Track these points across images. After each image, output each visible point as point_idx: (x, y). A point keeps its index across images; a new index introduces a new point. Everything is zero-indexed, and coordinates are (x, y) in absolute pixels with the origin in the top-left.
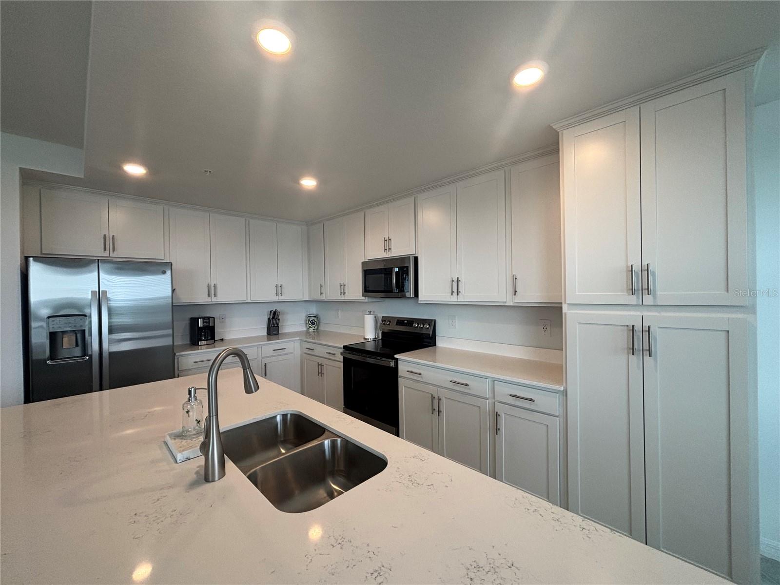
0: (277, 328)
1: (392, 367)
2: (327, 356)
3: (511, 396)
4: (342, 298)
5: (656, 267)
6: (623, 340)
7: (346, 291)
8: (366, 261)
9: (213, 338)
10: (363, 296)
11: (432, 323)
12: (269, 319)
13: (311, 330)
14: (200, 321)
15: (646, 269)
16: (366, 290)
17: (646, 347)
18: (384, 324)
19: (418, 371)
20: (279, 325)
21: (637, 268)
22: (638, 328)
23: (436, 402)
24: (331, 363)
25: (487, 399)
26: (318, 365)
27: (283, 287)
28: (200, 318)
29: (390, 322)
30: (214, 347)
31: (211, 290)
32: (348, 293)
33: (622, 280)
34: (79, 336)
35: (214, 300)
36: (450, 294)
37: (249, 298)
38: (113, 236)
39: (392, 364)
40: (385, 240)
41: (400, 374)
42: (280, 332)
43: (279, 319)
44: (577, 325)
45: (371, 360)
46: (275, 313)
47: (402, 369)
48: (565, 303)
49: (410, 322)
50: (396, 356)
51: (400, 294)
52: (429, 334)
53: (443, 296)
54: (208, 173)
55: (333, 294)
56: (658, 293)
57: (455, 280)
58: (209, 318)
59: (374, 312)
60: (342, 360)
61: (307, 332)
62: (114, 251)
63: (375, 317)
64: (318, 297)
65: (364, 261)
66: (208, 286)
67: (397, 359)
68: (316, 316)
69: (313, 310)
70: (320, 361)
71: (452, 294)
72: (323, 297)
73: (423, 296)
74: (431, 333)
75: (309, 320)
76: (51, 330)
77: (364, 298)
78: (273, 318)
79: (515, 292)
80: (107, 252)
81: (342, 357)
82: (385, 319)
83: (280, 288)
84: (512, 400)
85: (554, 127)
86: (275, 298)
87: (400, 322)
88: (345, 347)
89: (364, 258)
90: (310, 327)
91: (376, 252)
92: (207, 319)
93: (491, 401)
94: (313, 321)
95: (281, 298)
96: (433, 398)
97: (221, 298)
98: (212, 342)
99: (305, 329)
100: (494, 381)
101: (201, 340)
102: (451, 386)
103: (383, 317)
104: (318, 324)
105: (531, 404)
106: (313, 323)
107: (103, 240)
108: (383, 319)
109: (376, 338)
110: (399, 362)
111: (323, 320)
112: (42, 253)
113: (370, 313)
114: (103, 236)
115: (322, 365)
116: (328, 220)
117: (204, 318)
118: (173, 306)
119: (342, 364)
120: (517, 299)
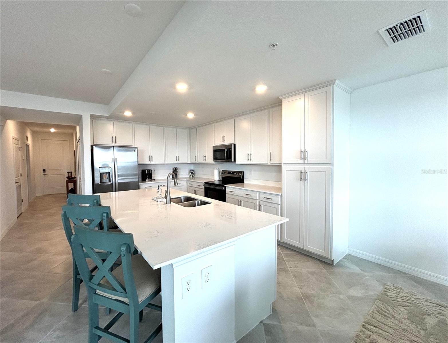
0: (176, 175)
1: (223, 190)
2: (198, 187)
3: (264, 198)
4: (204, 162)
5: (308, 150)
6: (298, 175)
7: (206, 159)
8: (215, 146)
9: (151, 178)
10: (213, 161)
11: (242, 173)
12: (173, 171)
13: (191, 177)
14: (146, 171)
15: (305, 151)
16: (215, 158)
17: (305, 178)
18: (223, 174)
19: (233, 191)
20: (177, 174)
21: (303, 151)
22: (303, 171)
23: (239, 202)
24: (200, 190)
25: (258, 200)
26: (194, 191)
27: (179, 157)
28: (146, 170)
29: (225, 173)
30: (152, 182)
31: (150, 158)
32: (207, 160)
33: (299, 155)
34: (108, 175)
35: (152, 162)
36: (247, 160)
37: (165, 162)
38: (116, 137)
39: (224, 188)
40: (222, 137)
41: (227, 193)
42: (178, 177)
43: (177, 171)
44: (286, 171)
45: (217, 188)
46: (176, 168)
47: (228, 190)
48: (283, 163)
49: (233, 173)
50: (225, 185)
51: (228, 160)
52: (241, 178)
53: (245, 161)
54: (153, 114)
55: (200, 160)
56: (309, 159)
57: (249, 154)
58: (150, 170)
59: (219, 168)
60: (204, 188)
61: (190, 178)
62: (116, 142)
63: (219, 171)
64: (194, 162)
65: (214, 146)
66: (149, 157)
67: (226, 187)
68: (193, 171)
69: (192, 168)
70: (195, 189)
71: (248, 160)
72: (196, 162)
73: (237, 161)
74: (241, 177)
75: (190, 172)
76: (100, 172)
77: (213, 162)
78: (175, 171)
79: (270, 159)
80: (113, 143)
81: (204, 187)
82: (223, 172)
83: (178, 158)
84: (265, 200)
85: (280, 98)
86: (176, 162)
87: (229, 173)
88: (205, 183)
89: (214, 144)
90: (191, 175)
91: (219, 142)
92: (149, 171)
93: (259, 200)
94: (192, 173)
95: (178, 162)
96: (238, 201)
97: (154, 162)
98: (151, 180)
99: (188, 176)
100: (259, 193)
101: (147, 179)
102: (245, 196)
103: (222, 171)
104: (194, 174)
105: (271, 200)
106: (192, 174)
107: (112, 138)
108: (223, 171)
109: (219, 180)
110: (226, 188)
111: (196, 173)
112: (94, 144)
113: (217, 168)
114: (112, 137)
115: (196, 191)
116: (198, 127)
117: (148, 170)
118: (138, 165)
119: (204, 190)
120: (271, 162)
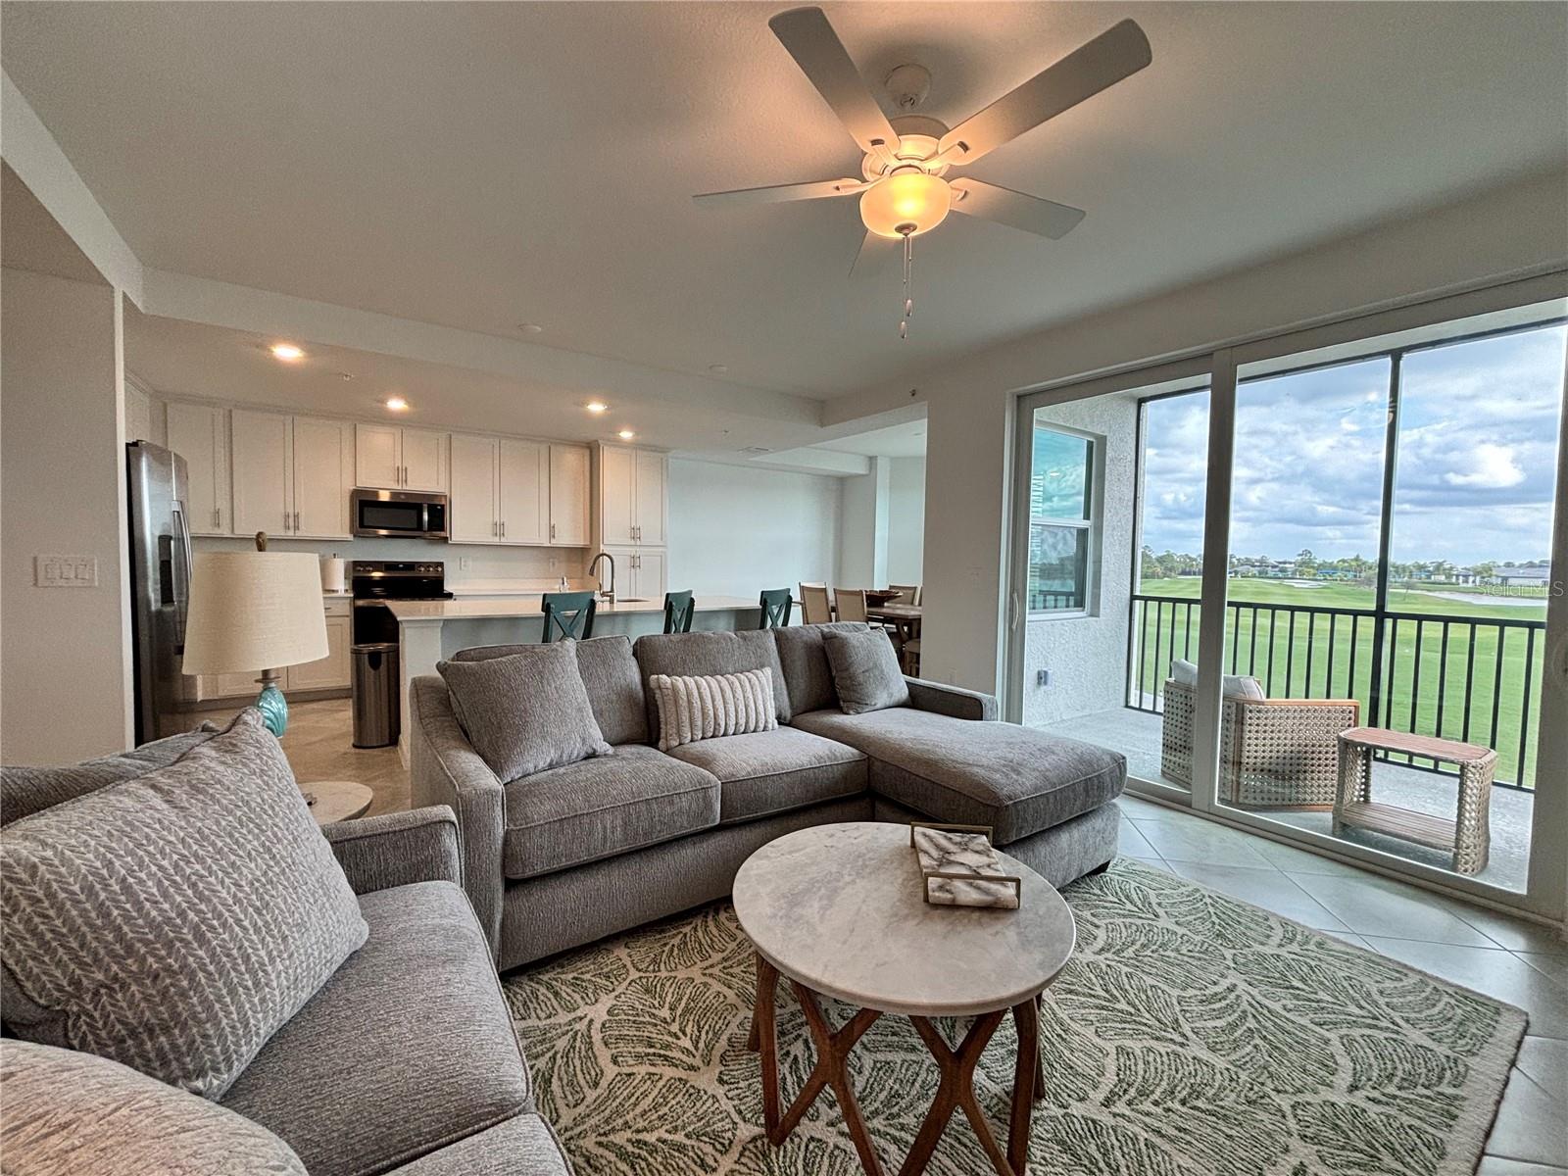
5: (642, 528)
8: (358, 488)
10: (351, 533)
15: (638, 529)
17: (638, 564)
21: (635, 528)
33: (629, 533)
36: (491, 536)
40: (398, 470)
48: (602, 543)
57: (498, 523)
60: (351, 613)
65: (354, 488)
71: (495, 536)
77: (349, 536)
79: (553, 537)
89: (353, 485)
119: (350, 618)
120: (553, 541)
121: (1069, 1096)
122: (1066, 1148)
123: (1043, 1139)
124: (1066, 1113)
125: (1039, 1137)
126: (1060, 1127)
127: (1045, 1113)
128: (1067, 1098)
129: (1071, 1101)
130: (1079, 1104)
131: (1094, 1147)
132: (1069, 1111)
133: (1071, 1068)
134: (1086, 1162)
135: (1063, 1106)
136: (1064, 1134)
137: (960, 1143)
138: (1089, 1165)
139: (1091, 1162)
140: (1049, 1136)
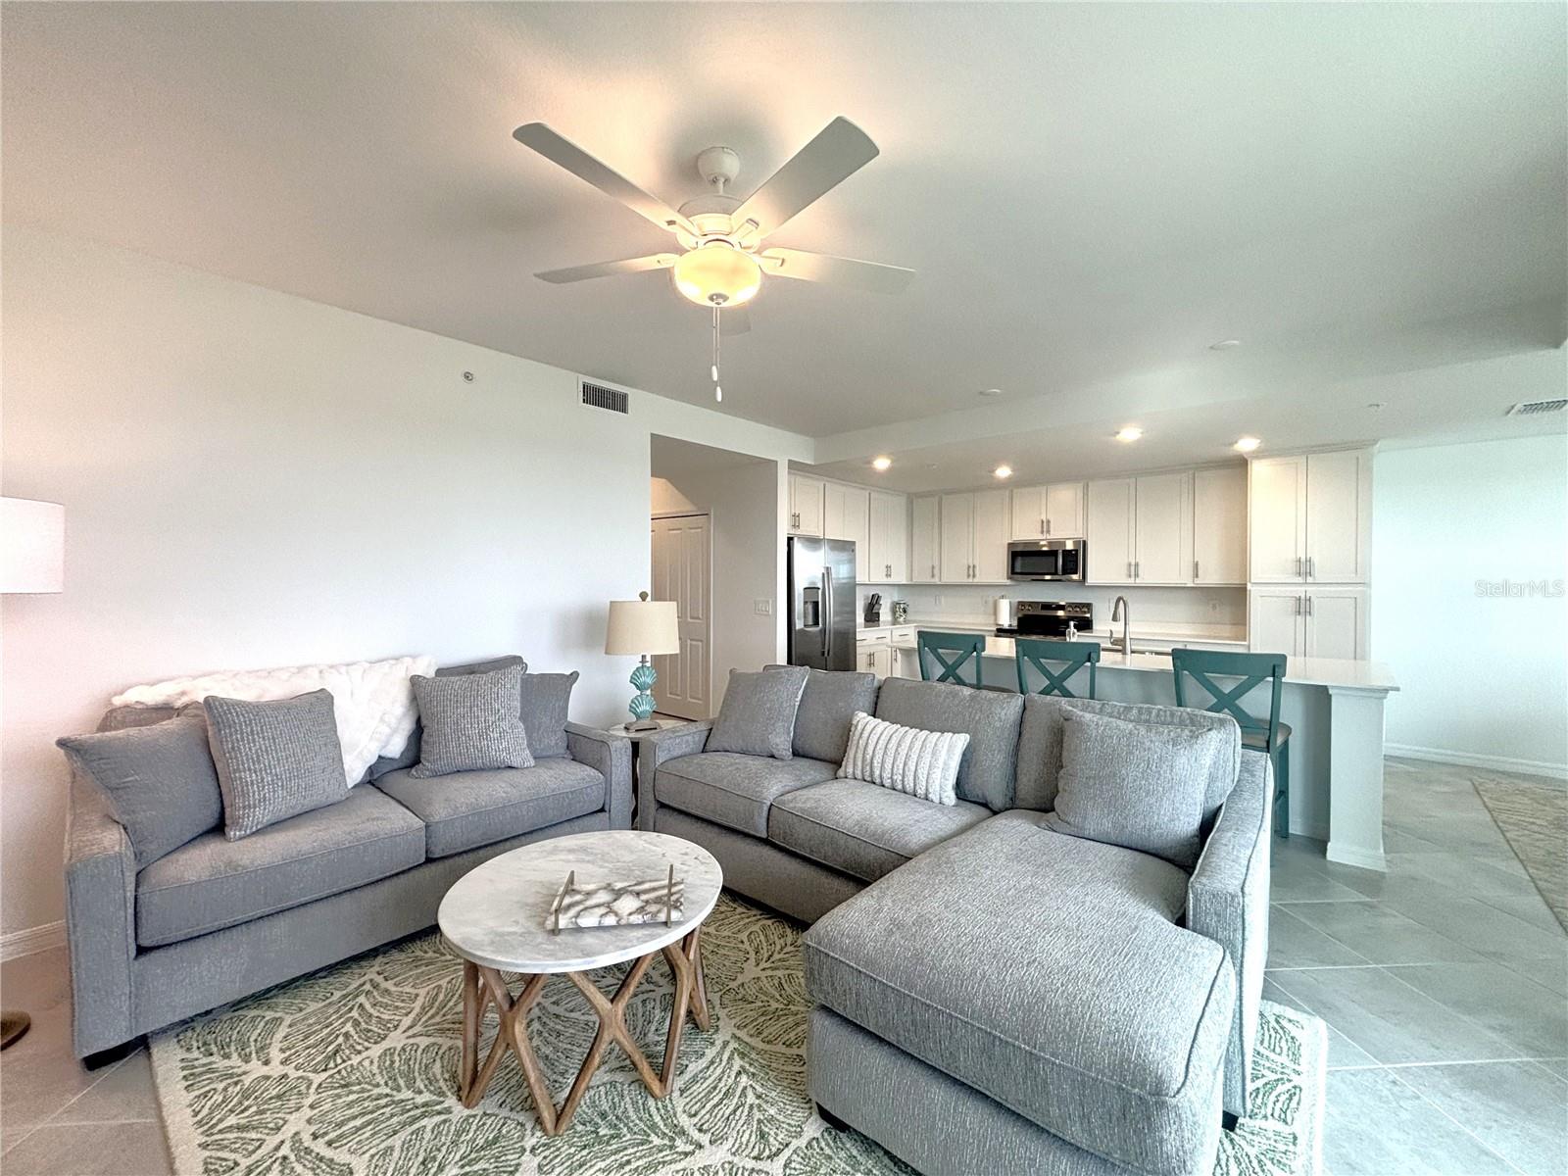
4: (989, 581)
5: (1316, 560)
6: (1291, 605)
7: (977, 573)
8: (1017, 541)
10: (1006, 578)
11: (1090, 606)
15: (1309, 561)
16: (1016, 572)
17: (1308, 610)
18: (1024, 609)
21: (1303, 559)
22: (1303, 597)
27: (891, 567)
29: (1033, 606)
32: (980, 575)
33: (1292, 567)
36: (1126, 576)
37: (869, 580)
38: (799, 515)
40: (1042, 522)
48: (1250, 581)
51: (1064, 577)
53: (1118, 578)
56: (1316, 575)
57: (1133, 563)
59: (1016, 596)
63: (1015, 602)
64: (926, 580)
65: (1013, 541)
71: (1129, 577)
72: (936, 580)
73: (1092, 579)
74: (1088, 617)
77: (1006, 581)
79: (1197, 576)
82: (1025, 604)
83: (889, 569)
85: (1246, 456)
86: (886, 580)
87: (1047, 606)
89: (1013, 539)
91: (1027, 534)
95: (889, 580)
103: (1024, 601)
108: (1022, 604)
113: (1008, 596)
120: (1197, 581)
121: (545, 1158)
122: (490, 1144)
123: (502, 1126)
124: (525, 1150)
125: (504, 1124)
126: (511, 1142)
127: (528, 1132)
128: (543, 1155)
129: (540, 1158)
130: (536, 1165)
131: (486, 1166)
132: (527, 1153)
133: (581, 1166)
134: (473, 1156)
135: (533, 1149)
136: (503, 1144)
137: (510, 1072)
138: (469, 1158)
139: (472, 1160)
140: (504, 1132)
